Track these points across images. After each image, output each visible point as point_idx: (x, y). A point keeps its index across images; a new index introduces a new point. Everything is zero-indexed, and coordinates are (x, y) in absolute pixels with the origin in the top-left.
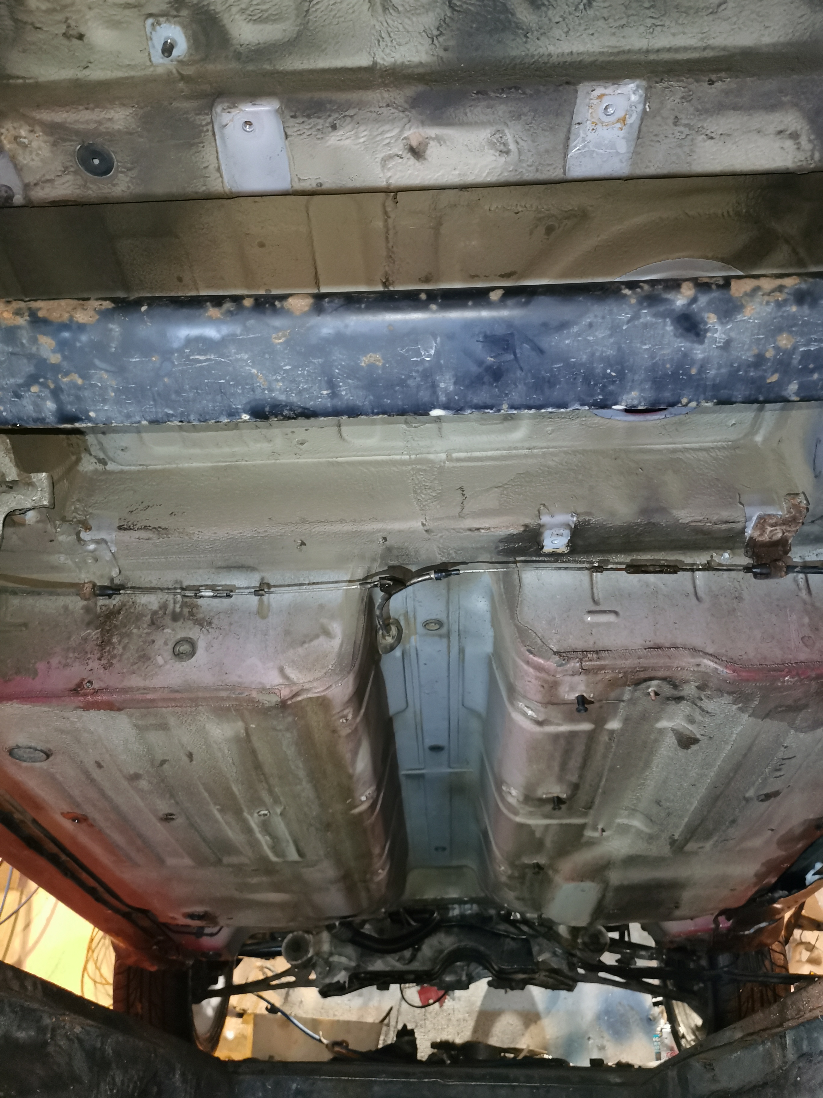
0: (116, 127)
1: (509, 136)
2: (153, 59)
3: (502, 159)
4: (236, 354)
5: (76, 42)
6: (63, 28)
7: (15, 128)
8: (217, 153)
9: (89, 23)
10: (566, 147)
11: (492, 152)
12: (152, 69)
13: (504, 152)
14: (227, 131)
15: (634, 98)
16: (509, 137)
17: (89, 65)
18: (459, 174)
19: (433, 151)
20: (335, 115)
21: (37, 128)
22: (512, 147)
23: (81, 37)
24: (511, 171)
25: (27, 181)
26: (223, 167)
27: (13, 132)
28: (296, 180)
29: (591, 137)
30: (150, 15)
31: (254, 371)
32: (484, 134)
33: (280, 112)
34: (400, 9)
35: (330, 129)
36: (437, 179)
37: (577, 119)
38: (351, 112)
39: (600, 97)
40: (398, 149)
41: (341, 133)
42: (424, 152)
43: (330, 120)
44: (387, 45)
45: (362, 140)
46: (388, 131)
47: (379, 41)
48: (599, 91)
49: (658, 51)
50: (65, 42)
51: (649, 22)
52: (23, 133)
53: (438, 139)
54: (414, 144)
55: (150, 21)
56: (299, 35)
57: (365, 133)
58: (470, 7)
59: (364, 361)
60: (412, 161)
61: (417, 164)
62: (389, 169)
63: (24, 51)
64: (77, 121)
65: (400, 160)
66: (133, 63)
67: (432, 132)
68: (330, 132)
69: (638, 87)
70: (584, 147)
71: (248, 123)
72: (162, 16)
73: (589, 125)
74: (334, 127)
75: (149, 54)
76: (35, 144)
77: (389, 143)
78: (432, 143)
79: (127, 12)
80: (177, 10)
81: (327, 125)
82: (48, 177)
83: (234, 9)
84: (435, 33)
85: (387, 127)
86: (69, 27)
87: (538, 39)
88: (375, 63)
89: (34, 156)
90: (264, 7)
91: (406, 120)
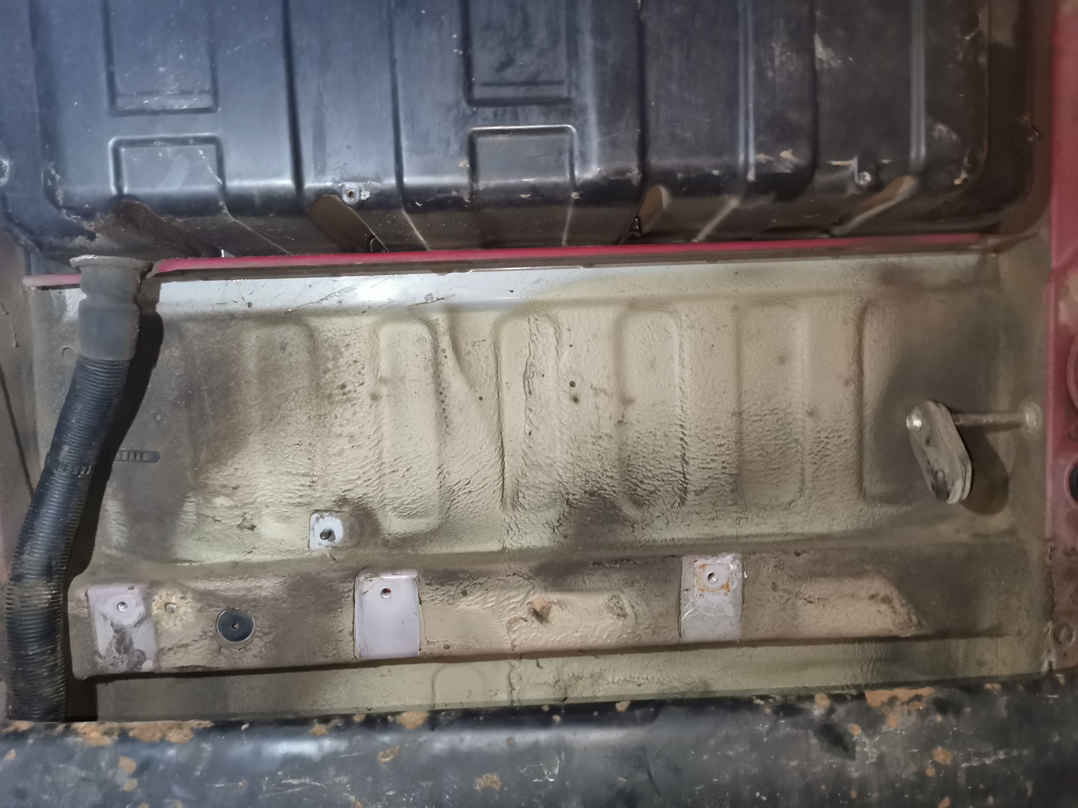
0: (263, 594)
1: (625, 601)
2: (311, 546)
3: (620, 622)
5: (247, 531)
6: (239, 521)
7: (168, 595)
8: (354, 618)
9: (264, 518)
10: (679, 613)
11: (611, 615)
12: (309, 553)
13: (621, 616)
14: (366, 597)
15: (732, 567)
16: (625, 603)
17: (253, 550)
18: (581, 637)
19: (555, 614)
20: (466, 583)
21: (189, 595)
22: (629, 610)
23: (252, 528)
24: (629, 633)
25: (162, 646)
26: (357, 631)
27: (165, 598)
28: (425, 643)
29: (700, 601)
30: (317, 511)
31: (352, 798)
32: (602, 599)
33: (417, 581)
34: (527, 507)
35: (461, 595)
36: (559, 641)
37: (685, 585)
38: (481, 580)
39: (703, 566)
40: (523, 613)
41: (471, 598)
42: (547, 615)
43: (462, 587)
44: (515, 534)
45: (490, 605)
46: (514, 597)
47: (508, 531)
48: (701, 562)
49: (746, 537)
50: (238, 532)
51: (735, 516)
52: (174, 599)
53: (561, 604)
54: (538, 608)
55: (316, 515)
56: (440, 526)
57: (493, 599)
59: (480, 784)
60: (536, 623)
61: (541, 626)
62: (514, 632)
63: (199, 539)
64: (229, 589)
65: (525, 623)
66: (293, 549)
67: (554, 597)
68: (461, 598)
69: (734, 558)
70: (695, 610)
71: (386, 591)
72: (325, 511)
73: (696, 591)
74: (465, 593)
75: (309, 541)
76: (182, 610)
77: (514, 608)
78: (554, 608)
79: (298, 509)
80: (340, 507)
81: (459, 591)
82: (184, 642)
83: (388, 508)
84: (556, 524)
85: (512, 593)
86: (244, 519)
87: (643, 529)
88: (504, 548)
89: (177, 622)
90: (414, 506)
91: (530, 587)
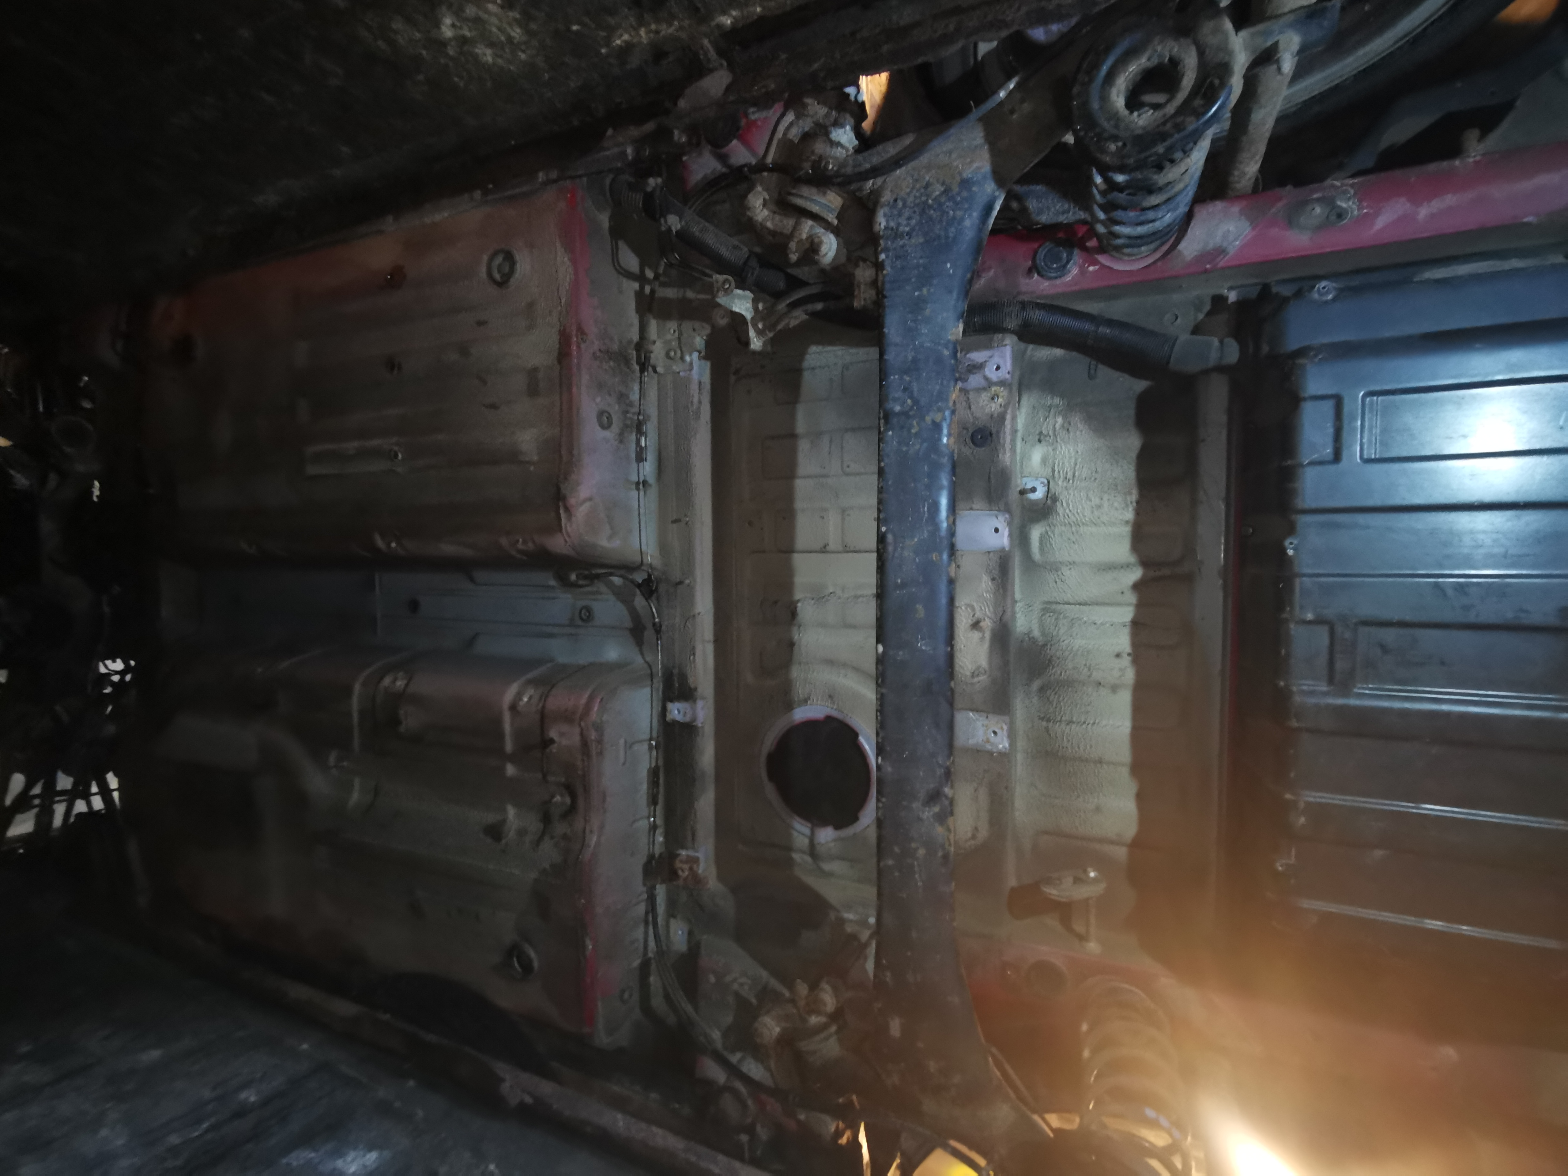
0: (1000, 455)
1: (982, 677)
2: (1025, 478)
3: (968, 673)
4: (927, 531)
5: (1037, 437)
6: (1045, 432)
7: (1003, 396)
8: (982, 510)
9: (1046, 448)
10: (972, 710)
11: (974, 668)
12: (1020, 476)
13: (973, 674)
14: (995, 520)
15: (1001, 746)
16: (981, 678)
17: (1024, 442)
18: (961, 649)
19: (976, 635)
20: (1000, 581)
21: (1002, 409)
22: (976, 680)
23: (1040, 441)
24: (961, 678)
25: (971, 393)
26: (972, 512)
27: (1001, 394)
28: (962, 553)
29: (979, 724)
30: (1049, 482)
31: (916, 540)
32: (984, 662)
33: (1003, 550)
34: (1044, 617)
35: (992, 577)
36: (959, 636)
37: (990, 716)
38: (1001, 591)
39: (1002, 728)
40: (978, 614)
41: (990, 583)
42: (977, 630)
43: (997, 578)
44: (1025, 609)
45: (985, 594)
46: (989, 610)
47: (1028, 605)
48: (1005, 727)
49: (1016, 757)
50: (1037, 432)
51: (1029, 750)
52: (1000, 400)
53: (982, 638)
54: (982, 624)
55: (1046, 482)
56: (1033, 561)
57: (989, 597)
58: (1043, 655)
59: (919, 607)
60: (970, 622)
61: (968, 625)
62: (966, 608)
63: (1034, 407)
64: (1005, 433)
65: (972, 616)
66: (1024, 467)
67: (988, 635)
68: (990, 577)
69: (1006, 748)
70: (974, 720)
71: (997, 530)
72: (1048, 488)
73: (986, 722)
74: (993, 579)
75: (1028, 477)
76: (993, 405)
77: (982, 610)
78: (980, 635)
79: (1050, 470)
80: (1051, 498)
81: (995, 576)
82: (972, 407)
83: (1048, 528)
84: (1031, 636)
85: (991, 609)
86: (1046, 436)
87: (1024, 691)
88: (1016, 602)
89: (986, 402)
90: (1048, 544)
91: (995, 620)
